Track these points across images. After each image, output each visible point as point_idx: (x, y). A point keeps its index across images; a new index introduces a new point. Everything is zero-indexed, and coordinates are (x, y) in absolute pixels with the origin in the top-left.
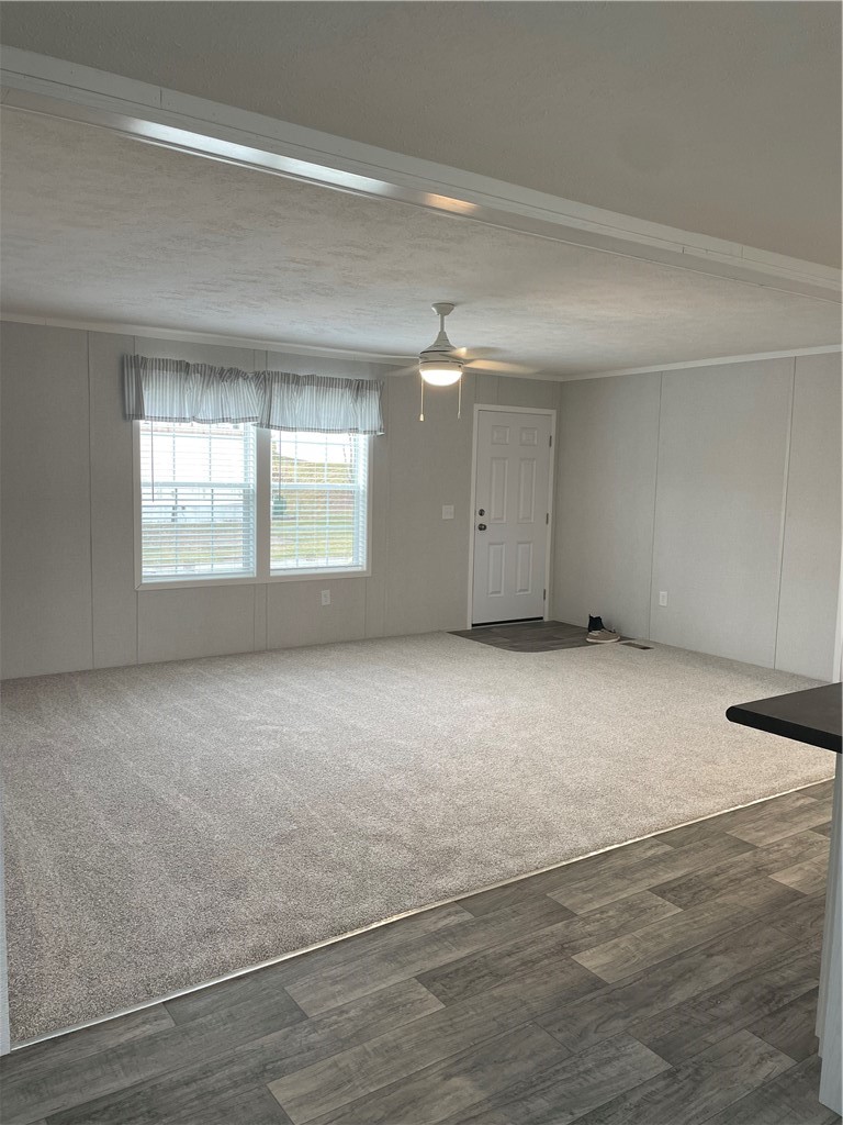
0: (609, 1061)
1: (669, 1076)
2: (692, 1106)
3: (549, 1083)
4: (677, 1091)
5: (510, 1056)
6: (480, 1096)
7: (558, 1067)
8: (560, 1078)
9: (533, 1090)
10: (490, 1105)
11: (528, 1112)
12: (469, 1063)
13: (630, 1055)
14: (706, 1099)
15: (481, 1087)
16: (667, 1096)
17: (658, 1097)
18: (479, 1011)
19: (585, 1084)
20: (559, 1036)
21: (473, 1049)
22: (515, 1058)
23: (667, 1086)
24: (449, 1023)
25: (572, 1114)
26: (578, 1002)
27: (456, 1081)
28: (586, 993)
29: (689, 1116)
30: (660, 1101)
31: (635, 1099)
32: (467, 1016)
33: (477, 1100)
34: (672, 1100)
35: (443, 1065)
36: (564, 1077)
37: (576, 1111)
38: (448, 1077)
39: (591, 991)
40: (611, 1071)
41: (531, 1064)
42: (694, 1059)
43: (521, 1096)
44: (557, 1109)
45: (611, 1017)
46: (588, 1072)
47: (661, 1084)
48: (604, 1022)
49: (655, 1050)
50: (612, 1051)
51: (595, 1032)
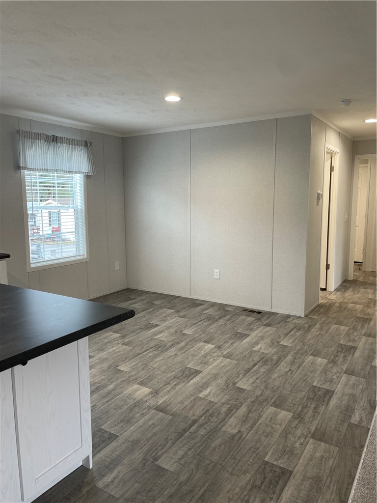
0: (183, 457)
1: (156, 458)
2: (146, 449)
3: (203, 440)
4: (153, 452)
5: (223, 446)
6: (224, 429)
7: (202, 448)
8: (199, 444)
9: (207, 436)
10: (219, 427)
11: (205, 429)
12: (236, 438)
13: (174, 463)
14: (141, 453)
15: (225, 432)
16: (156, 449)
17: (160, 448)
18: (249, 463)
19: (189, 444)
20: (208, 462)
21: (238, 445)
22: (220, 446)
23: (156, 454)
24: (257, 452)
25: (190, 432)
26: (207, 485)
27: (235, 431)
28: (205, 492)
29: (148, 444)
30: (159, 446)
31: (169, 444)
32: (252, 458)
33: (224, 427)
34: (154, 448)
35: (244, 435)
36: (198, 445)
37: (189, 434)
38: (239, 432)
39: (203, 495)
40: (181, 453)
41: (213, 445)
42: (146, 470)
43: (210, 433)
44: (196, 432)
45: (187, 480)
46: (190, 449)
47: (159, 454)
48: (190, 477)
49: (163, 469)
50: (182, 462)
51: (192, 469)
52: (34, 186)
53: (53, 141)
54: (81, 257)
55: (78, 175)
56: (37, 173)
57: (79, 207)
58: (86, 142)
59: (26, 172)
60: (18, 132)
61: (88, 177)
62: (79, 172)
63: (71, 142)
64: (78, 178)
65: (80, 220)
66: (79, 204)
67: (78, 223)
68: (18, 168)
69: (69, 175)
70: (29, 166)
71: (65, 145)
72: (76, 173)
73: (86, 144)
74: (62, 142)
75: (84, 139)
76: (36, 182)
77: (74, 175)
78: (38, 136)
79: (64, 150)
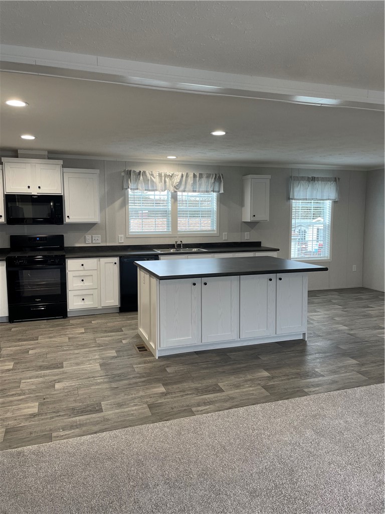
52: (298, 209)
53: (312, 180)
54: (326, 258)
55: (328, 201)
56: (301, 201)
57: (327, 223)
58: (336, 178)
59: (293, 201)
60: (291, 177)
61: (335, 202)
62: (329, 199)
63: (325, 180)
64: (328, 203)
65: (327, 232)
66: (327, 221)
67: (325, 234)
68: (289, 199)
69: (321, 202)
70: (295, 197)
71: (320, 182)
72: (327, 200)
73: (336, 180)
74: (318, 181)
75: (335, 177)
76: (299, 207)
77: (325, 201)
78: (303, 178)
79: (319, 185)
